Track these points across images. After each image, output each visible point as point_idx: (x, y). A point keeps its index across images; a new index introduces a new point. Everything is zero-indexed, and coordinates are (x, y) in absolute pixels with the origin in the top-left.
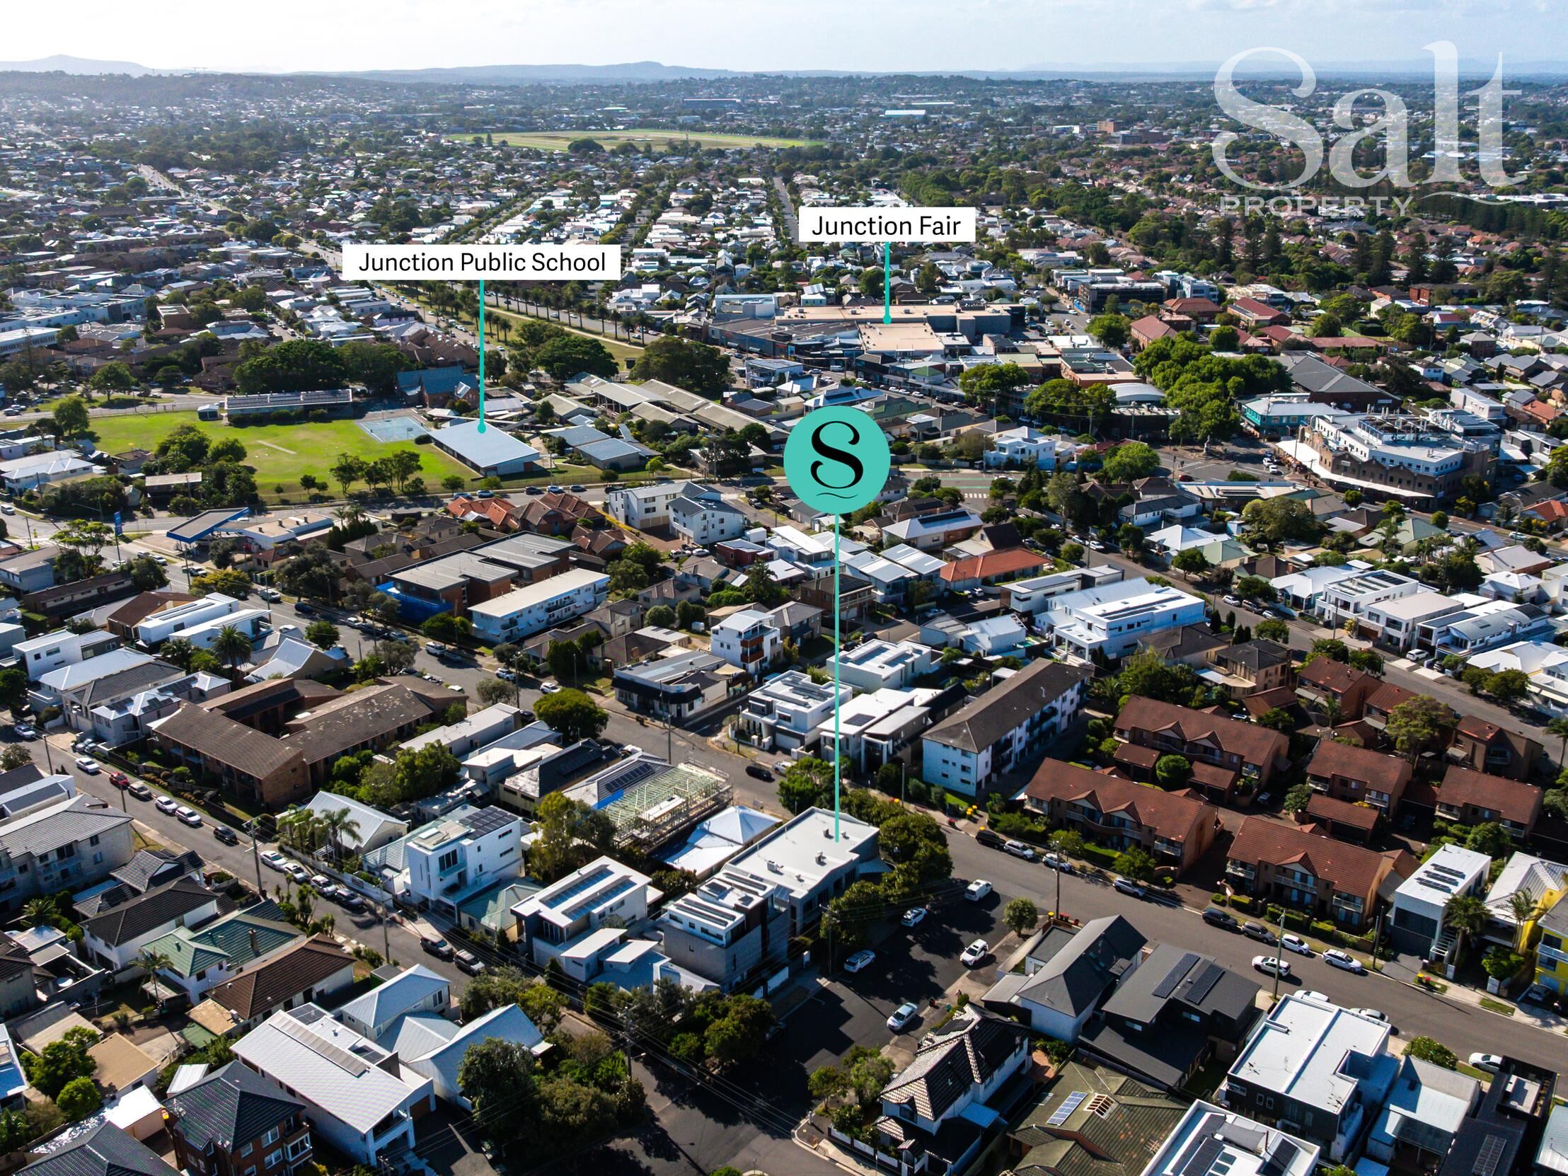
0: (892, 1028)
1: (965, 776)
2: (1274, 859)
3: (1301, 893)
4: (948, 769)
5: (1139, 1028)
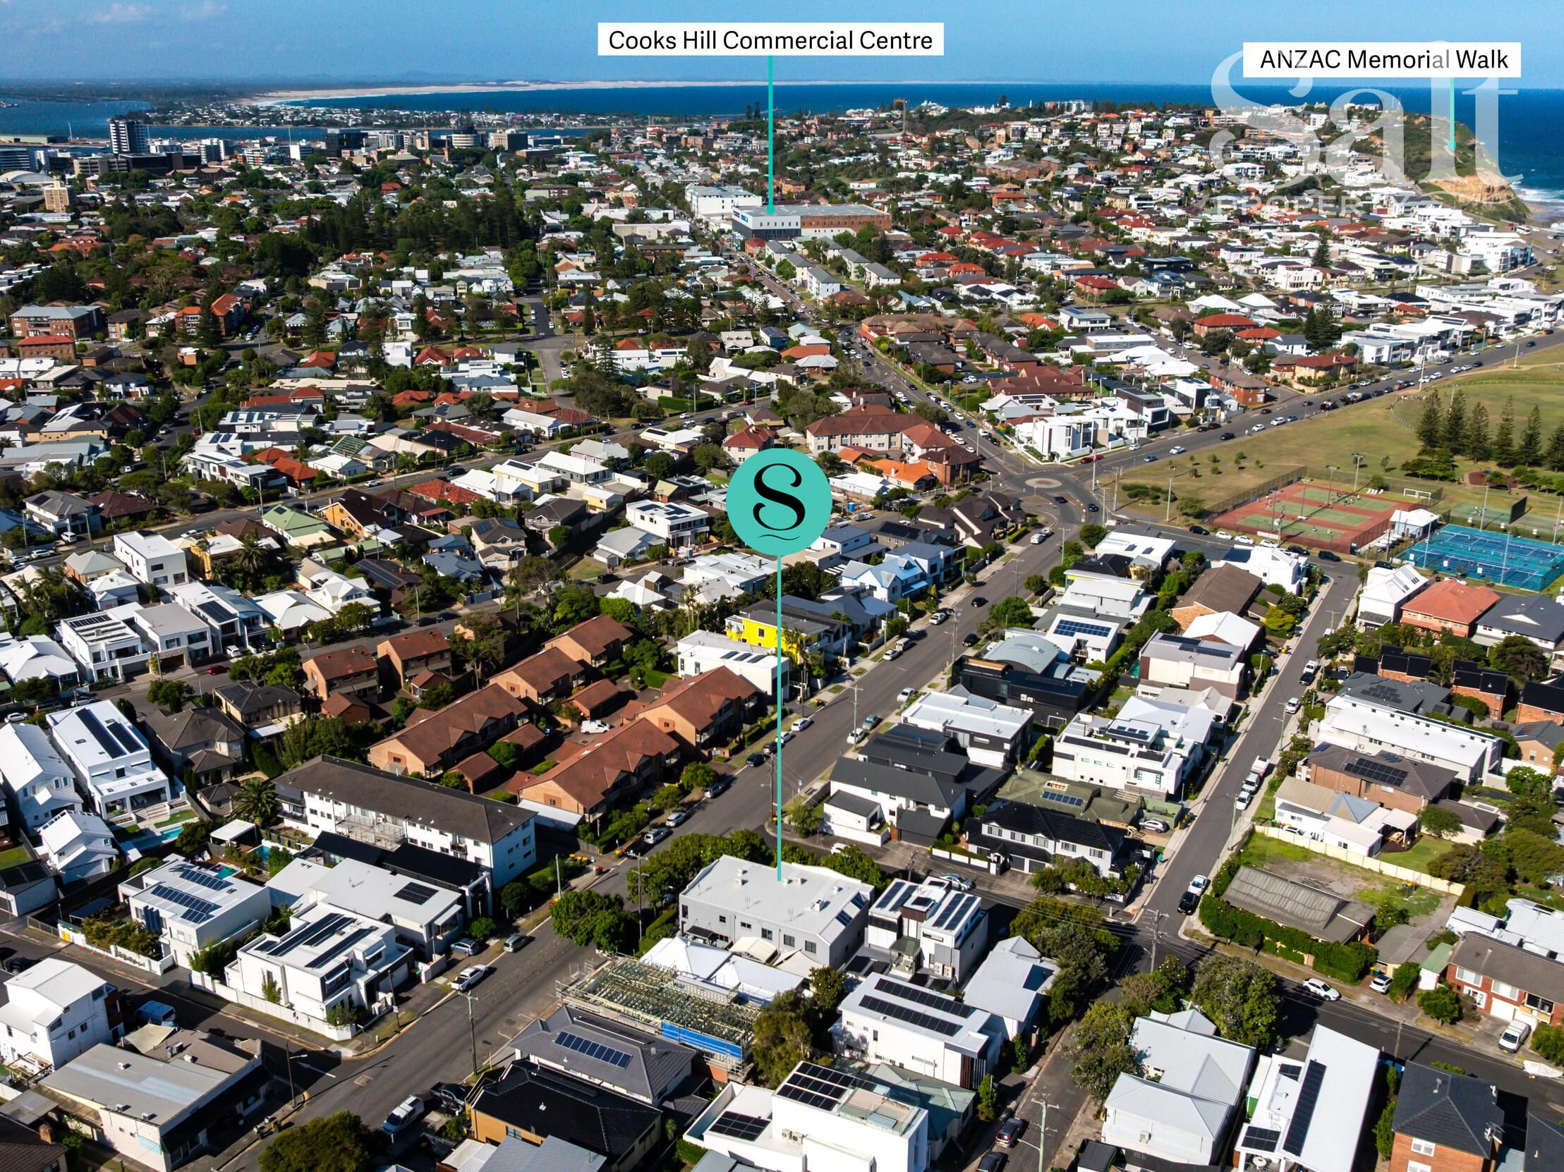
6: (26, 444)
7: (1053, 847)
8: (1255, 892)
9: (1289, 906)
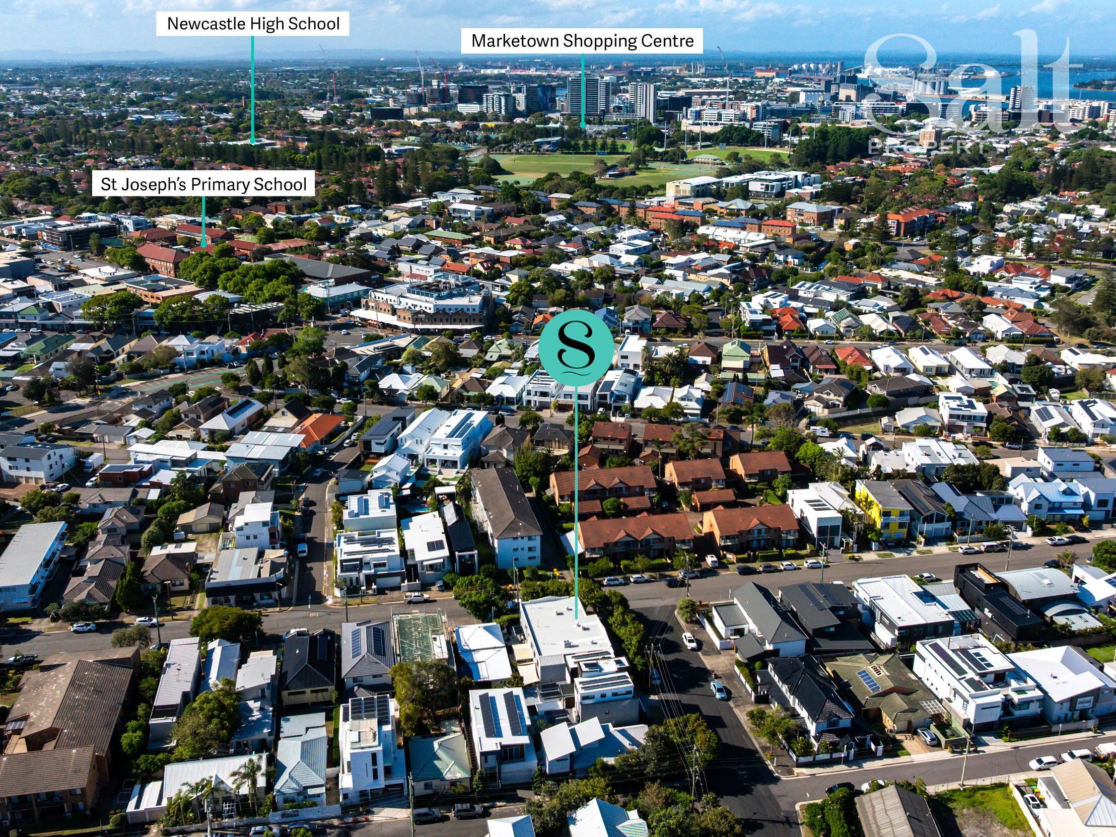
0: (722, 699)
1: (532, 554)
2: (743, 527)
3: (759, 541)
4: (519, 554)
5: (832, 629)
6: (685, 279)
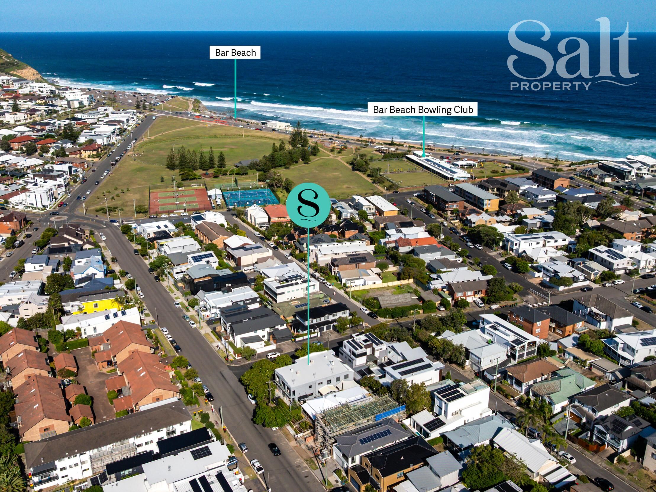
7: (331, 318)
8: (388, 302)
9: (400, 301)
